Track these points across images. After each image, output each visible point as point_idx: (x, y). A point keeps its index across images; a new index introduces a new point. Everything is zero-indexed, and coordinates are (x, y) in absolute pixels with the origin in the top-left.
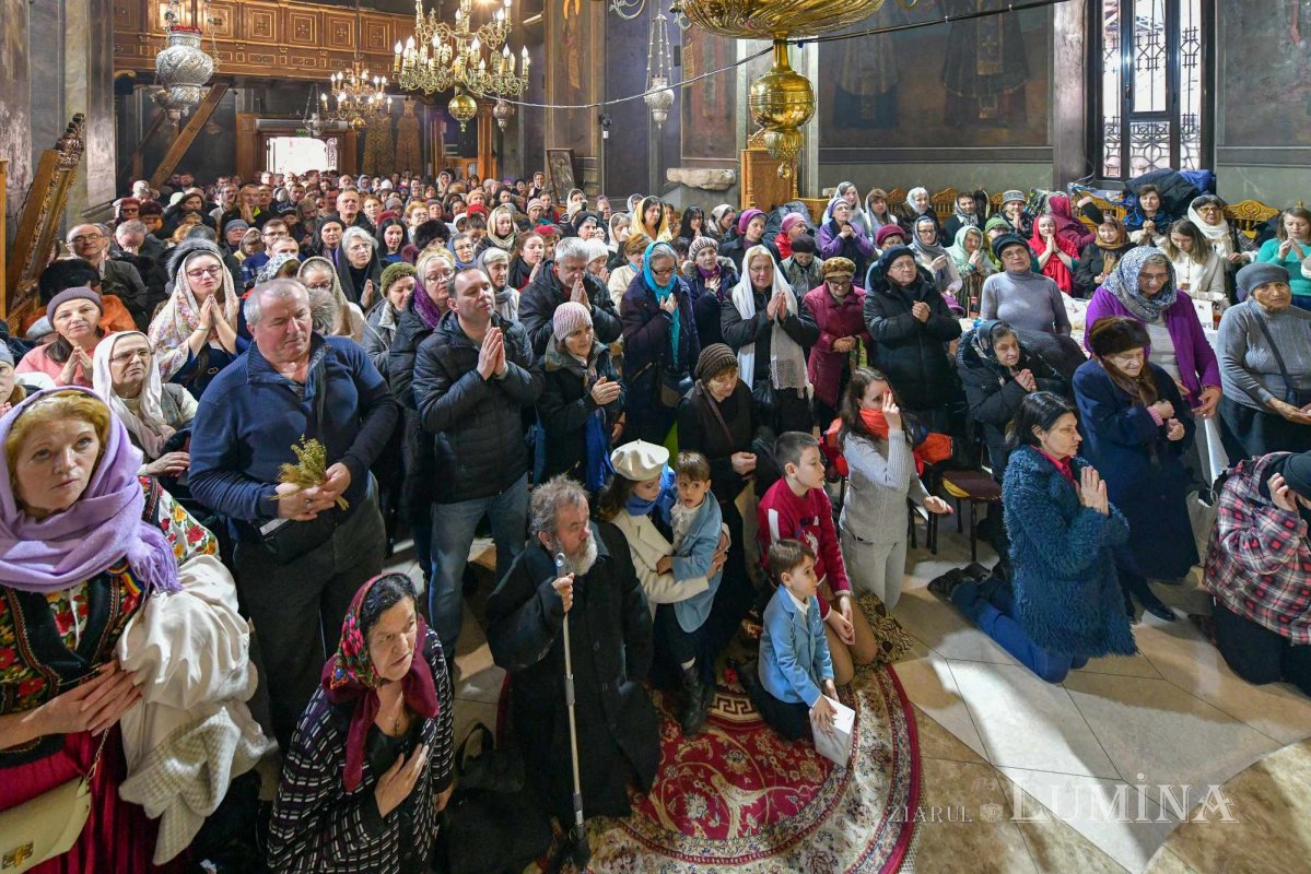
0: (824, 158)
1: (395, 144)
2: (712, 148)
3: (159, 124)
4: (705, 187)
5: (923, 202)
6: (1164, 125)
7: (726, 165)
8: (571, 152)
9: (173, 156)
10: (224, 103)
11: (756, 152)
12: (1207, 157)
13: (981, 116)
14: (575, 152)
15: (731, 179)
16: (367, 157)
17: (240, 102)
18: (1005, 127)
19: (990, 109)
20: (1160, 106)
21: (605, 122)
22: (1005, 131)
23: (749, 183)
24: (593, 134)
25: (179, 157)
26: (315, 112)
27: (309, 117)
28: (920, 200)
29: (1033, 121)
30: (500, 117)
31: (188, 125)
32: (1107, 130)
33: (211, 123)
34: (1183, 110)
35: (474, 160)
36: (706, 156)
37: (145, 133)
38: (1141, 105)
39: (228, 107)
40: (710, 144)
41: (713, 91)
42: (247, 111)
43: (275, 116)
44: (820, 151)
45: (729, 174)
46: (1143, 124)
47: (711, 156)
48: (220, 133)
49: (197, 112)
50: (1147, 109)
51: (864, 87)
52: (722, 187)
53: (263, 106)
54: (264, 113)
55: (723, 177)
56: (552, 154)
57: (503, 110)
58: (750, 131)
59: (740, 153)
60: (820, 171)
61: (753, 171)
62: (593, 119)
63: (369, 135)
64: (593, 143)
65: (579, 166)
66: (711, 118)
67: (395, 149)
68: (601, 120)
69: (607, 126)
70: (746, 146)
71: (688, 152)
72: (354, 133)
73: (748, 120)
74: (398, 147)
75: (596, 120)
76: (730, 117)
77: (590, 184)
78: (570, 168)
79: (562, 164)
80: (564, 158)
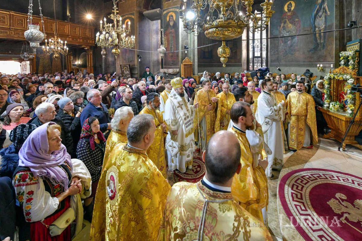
0: (199, 66)
2: (173, 64)
6: (260, 59)
7: (177, 68)
8: (129, 65)
11: (184, 65)
12: (267, 65)
14: (131, 65)
20: (259, 55)
21: (139, 57)
23: (183, 72)
24: (136, 60)
29: (238, 58)
30: (104, 55)
32: (250, 60)
34: (263, 56)
35: (86, 68)
36: (171, 66)
38: (256, 55)
40: (172, 62)
41: (173, 49)
44: (198, 64)
45: (178, 70)
46: (256, 59)
50: (257, 56)
51: (206, 49)
52: (176, 73)
57: (105, 53)
58: (182, 59)
59: (181, 65)
60: (198, 69)
61: (184, 69)
62: (136, 56)
63: (41, 60)
64: (136, 62)
65: (132, 69)
66: (172, 56)
67: (51, 65)
68: (138, 56)
69: (140, 58)
70: (182, 63)
71: (165, 65)
72: (35, 60)
73: (182, 57)
74: (53, 64)
75: (137, 56)
76: (178, 56)
77: (135, 74)
78: (129, 69)
79: (125, 69)
80: (127, 67)
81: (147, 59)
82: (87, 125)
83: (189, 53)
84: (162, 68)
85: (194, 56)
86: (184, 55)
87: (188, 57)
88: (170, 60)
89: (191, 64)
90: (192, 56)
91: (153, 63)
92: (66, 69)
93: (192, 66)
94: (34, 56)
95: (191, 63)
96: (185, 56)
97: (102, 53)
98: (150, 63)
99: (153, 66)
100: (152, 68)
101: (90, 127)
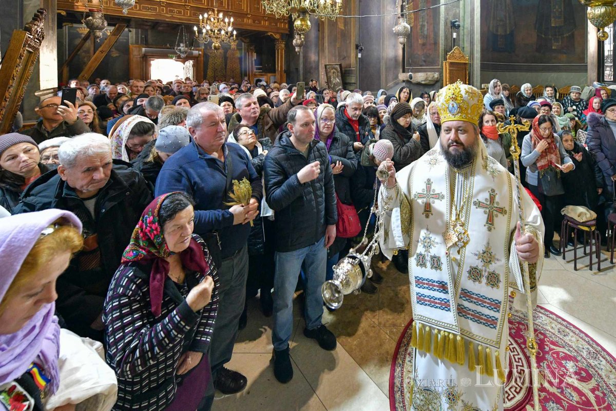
0: (483, 67)
1: (226, 65)
2: (425, 61)
3: (79, 50)
4: (423, 82)
5: (529, 92)
7: (434, 71)
8: (340, 65)
9: (90, 68)
10: (122, 38)
11: (451, 63)
13: (553, 48)
14: (343, 66)
15: (437, 78)
16: (210, 73)
17: (132, 37)
18: (565, 53)
19: (557, 44)
21: (360, 48)
22: (565, 55)
23: (447, 80)
24: (353, 55)
25: (93, 69)
26: (182, 42)
27: (179, 46)
28: (527, 90)
29: (578, 51)
30: (297, 46)
31: (100, 49)
32: (606, 58)
33: (113, 50)
35: (273, 74)
36: (421, 66)
37: (69, 55)
39: (125, 40)
40: (423, 59)
41: (426, 29)
42: (137, 43)
43: (154, 46)
44: (481, 63)
45: (436, 75)
47: (424, 66)
48: (119, 56)
49: (106, 41)
51: (499, 30)
52: (432, 83)
53: (146, 41)
54: (147, 44)
55: (433, 76)
56: (328, 67)
57: (299, 42)
58: (446, 52)
59: (442, 63)
60: (481, 74)
61: (450, 73)
62: (353, 47)
63: (210, 60)
64: (353, 60)
65: (345, 74)
66: (424, 45)
67: (226, 68)
68: (357, 47)
69: (361, 50)
70: (446, 59)
71: (410, 65)
72: (202, 58)
73: (446, 45)
74: (228, 67)
75: (355, 47)
76: (436, 43)
77: (350, 84)
78: (340, 74)
79: (334, 73)
80: (336, 69)
81: (375, 54)
82: (152, 222)
83: (461, 37)
84: (404, 72)
85: (472, 43)
86: (449, 41)
87: (459, 46)
88: (419, 52)
89: (465, 64)
90: (467, 45)
91: (386, 64)
92: (246, 76)
93: (468, 67)
94: (200, 53)
95: (466, 60)
96: (452, 43)
97: (294, 41)
98: (380, 63)
99: (386, 68)
100: (384, 73)
101: (162, 231)
